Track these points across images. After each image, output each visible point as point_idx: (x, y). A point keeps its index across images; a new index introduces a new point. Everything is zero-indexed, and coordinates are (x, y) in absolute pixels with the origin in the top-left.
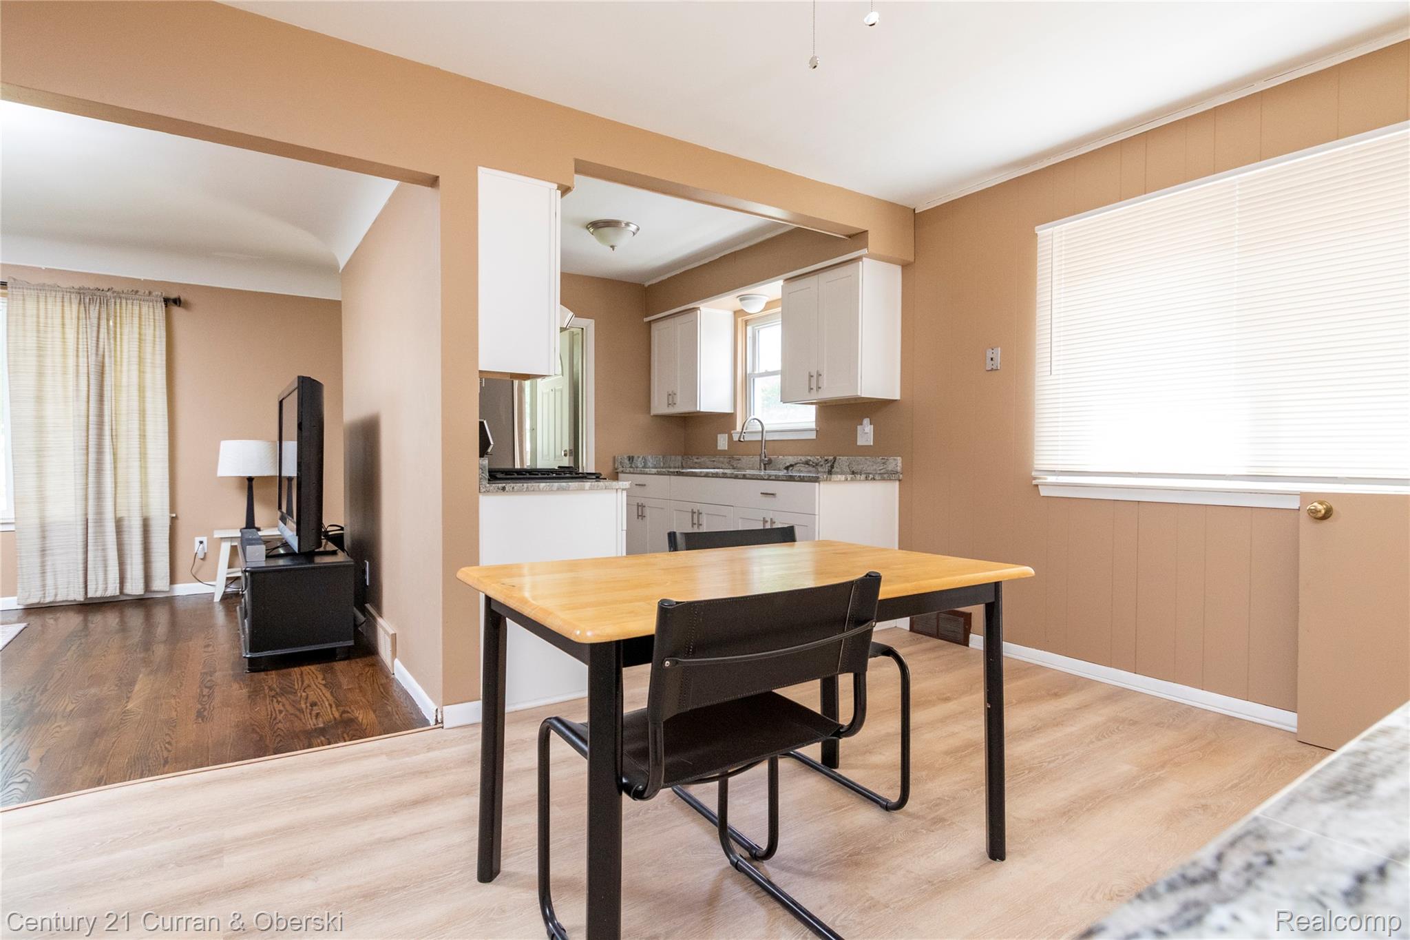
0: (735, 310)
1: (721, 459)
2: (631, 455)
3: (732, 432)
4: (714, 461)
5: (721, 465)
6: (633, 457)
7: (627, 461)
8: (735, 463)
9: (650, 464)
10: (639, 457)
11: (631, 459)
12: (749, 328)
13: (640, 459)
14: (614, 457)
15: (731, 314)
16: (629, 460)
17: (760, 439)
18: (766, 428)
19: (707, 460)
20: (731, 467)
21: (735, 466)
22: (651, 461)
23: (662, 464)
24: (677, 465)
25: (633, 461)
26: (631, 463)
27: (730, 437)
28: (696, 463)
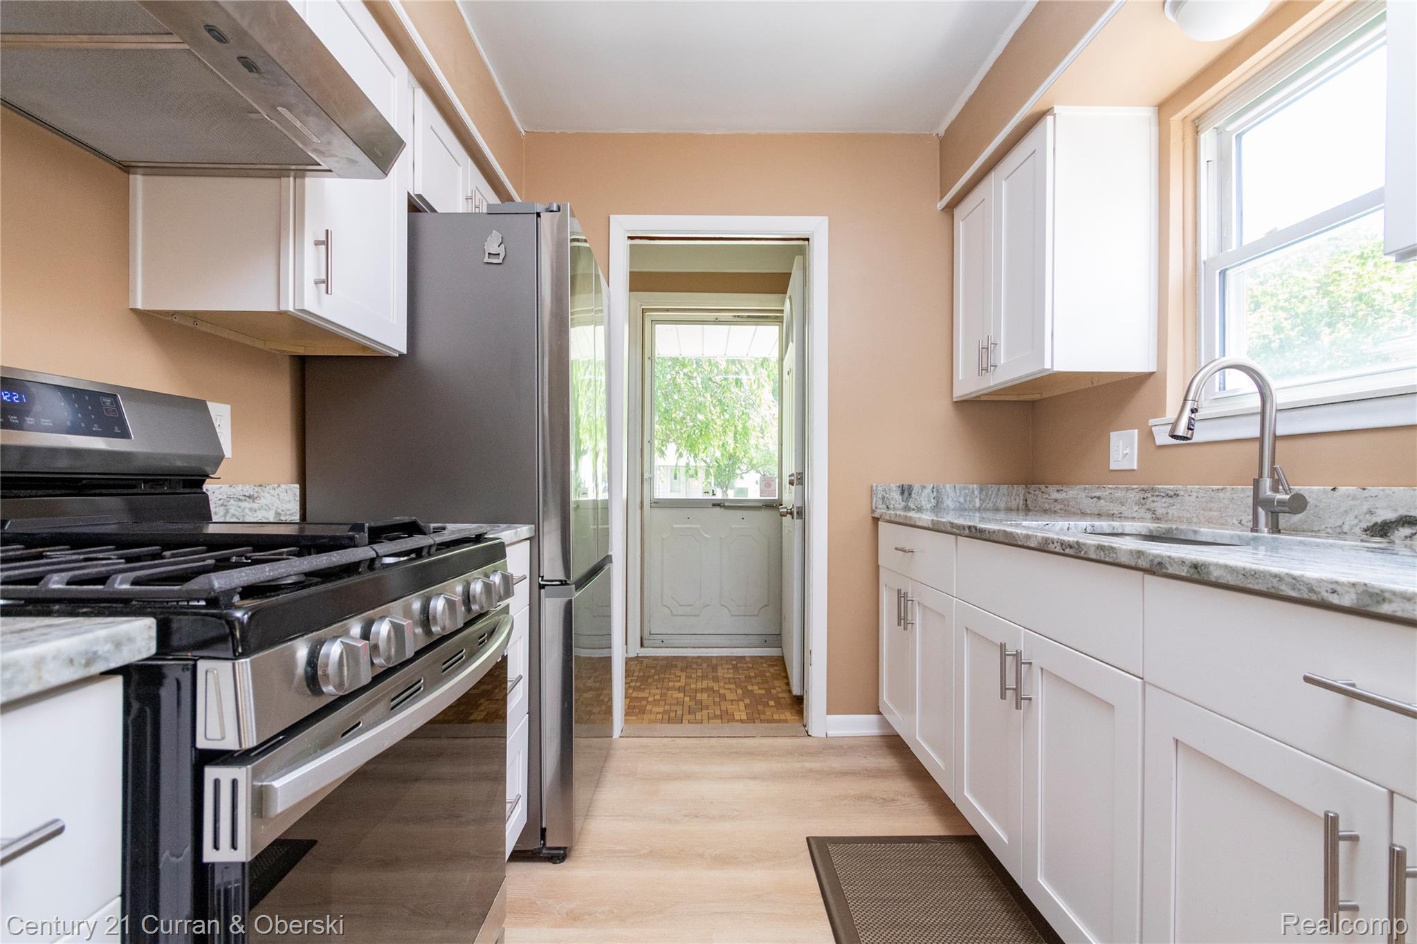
0: (1158, 100)
1: (1119, 494)
2: (906, 483)
3: (1152, 422)
4: (1099, 498)
5: (1115, 509)
6: (910, 487)
7: (896, 496)
8: (1160, 506)
9: (949, 503)
10: (923, 487)
11: (906, 491)
12: (1207, 139)
13: (928, 491)
14: (872, 487)
15: (1146, 114)
16: (902, 493)
17: (1257, 434)
18: (1281, 398)
19: (1083, 495)
20: (1149, 515)
21: (1160, 511)
22: (952, 494)
23: (977, 500)
24: (1013, 504)
25: (910, 494)
26: (907, 500)
27: (1148, 436)
28: (1056, 500)
